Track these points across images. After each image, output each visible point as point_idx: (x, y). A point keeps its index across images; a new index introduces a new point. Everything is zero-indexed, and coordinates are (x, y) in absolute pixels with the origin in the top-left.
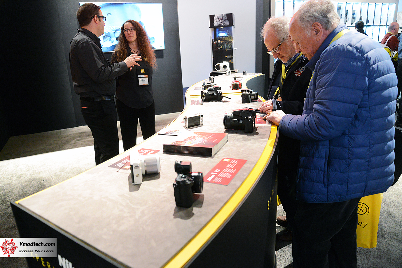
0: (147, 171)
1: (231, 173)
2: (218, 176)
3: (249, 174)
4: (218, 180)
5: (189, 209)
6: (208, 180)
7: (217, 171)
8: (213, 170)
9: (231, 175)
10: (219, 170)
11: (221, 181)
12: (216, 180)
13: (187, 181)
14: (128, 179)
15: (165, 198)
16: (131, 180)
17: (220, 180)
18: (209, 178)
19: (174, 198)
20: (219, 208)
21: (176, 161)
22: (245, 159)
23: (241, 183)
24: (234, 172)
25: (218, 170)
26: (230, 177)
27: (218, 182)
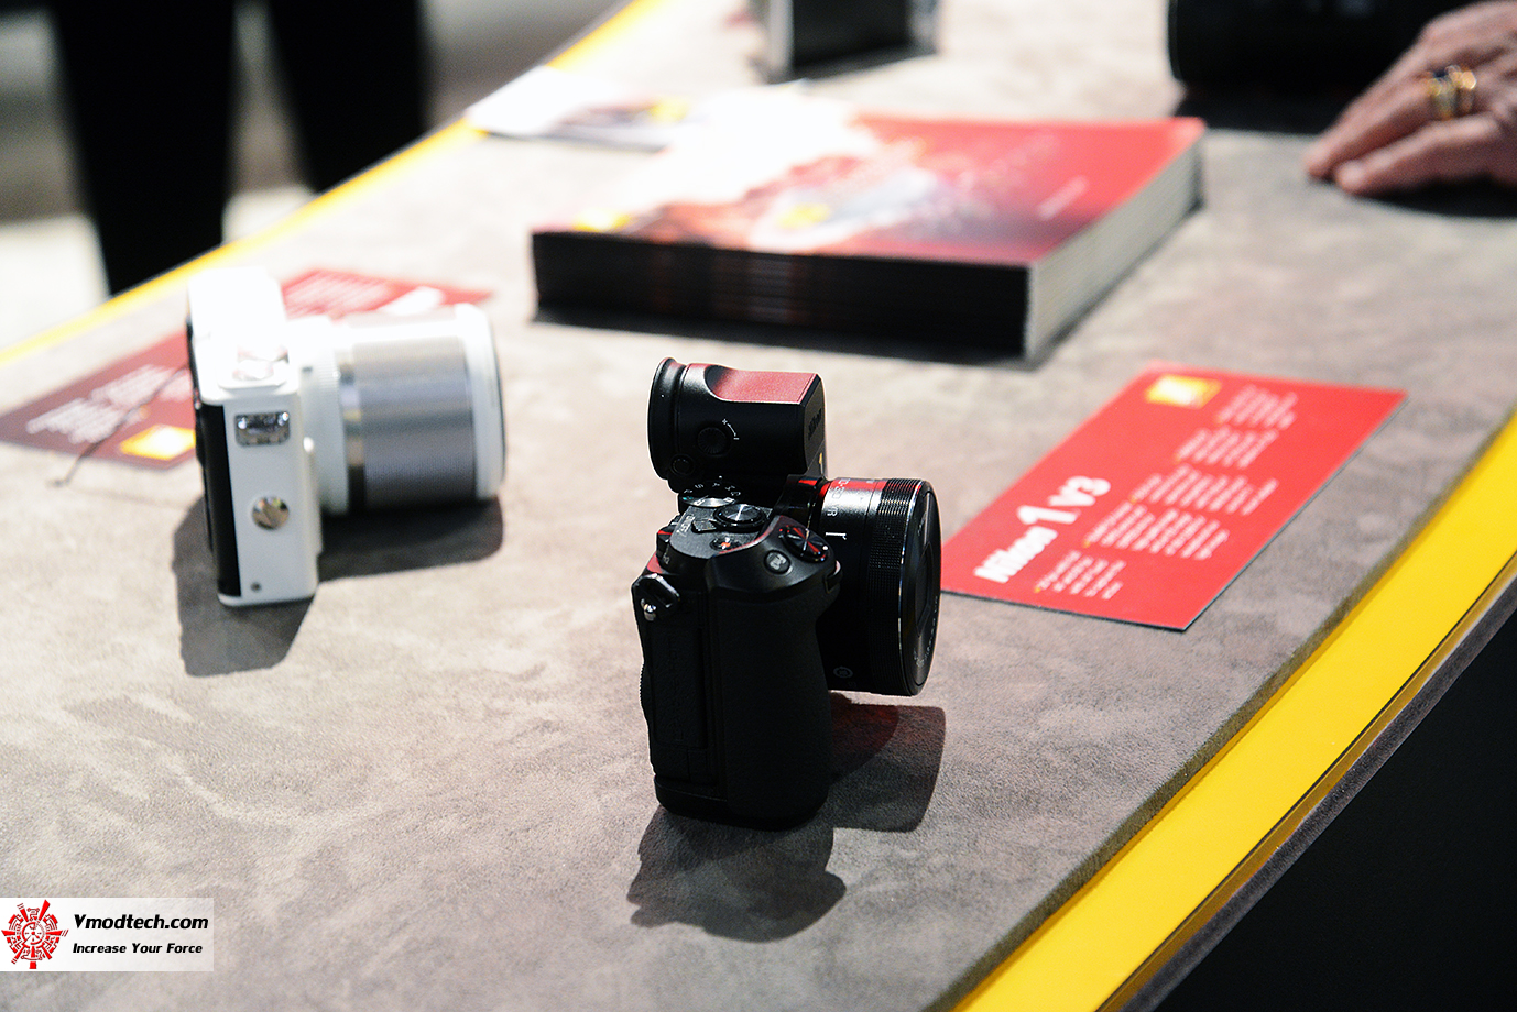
0: (370, 473)
1: (1224, 518)
2: (1093, 538)
3: (1419, 526)
4: (1087, 578)
5: (794, 841)
6: (980, 572)
7: (1079, 491)
8: (1040, 483)
9: (1222, 537)
10: (1102, 487)
11: (1116, 587)
12: (1068, 580)
13: (777, 562)
14: (168, 553)
15: (556, 738)
16: (207, 568)
17: (1109, 576)
18: (1000, 554)
19: (639, 731)
20: (1092, 844)
21: (668, 362)
22: (1379, 381)
23: (1326, 609)
24: (1254, 504)
25: (1087, 483)
26: (1215, 552)
27: (1091, 593)
